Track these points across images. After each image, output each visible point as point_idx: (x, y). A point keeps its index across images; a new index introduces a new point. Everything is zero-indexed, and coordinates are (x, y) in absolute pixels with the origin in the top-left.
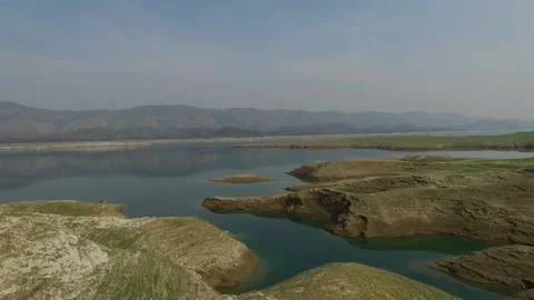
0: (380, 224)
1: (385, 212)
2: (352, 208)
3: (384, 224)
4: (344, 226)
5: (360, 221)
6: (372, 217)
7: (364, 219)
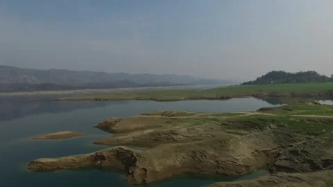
0: (154, 172)
1: (156, 163)
2: (138, 163)
3: (156, 172)
4: (133, 177)
5: (143, 172)
6: (149, 168)
7: (145, 170)
